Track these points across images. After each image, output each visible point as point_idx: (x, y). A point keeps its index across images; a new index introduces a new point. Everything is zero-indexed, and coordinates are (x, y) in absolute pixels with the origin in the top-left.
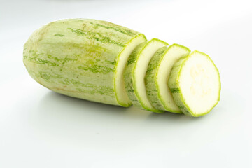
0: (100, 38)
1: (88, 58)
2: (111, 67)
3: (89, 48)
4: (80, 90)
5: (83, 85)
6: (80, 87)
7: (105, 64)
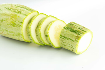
1: (11, 20)
2: (21, 24)
3: (12, 16)
4: (8, 34)
5: (9, 32)
6: (8, 33)
7: (18, 23)
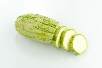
0: (45, 31)
7: (48, 39)
